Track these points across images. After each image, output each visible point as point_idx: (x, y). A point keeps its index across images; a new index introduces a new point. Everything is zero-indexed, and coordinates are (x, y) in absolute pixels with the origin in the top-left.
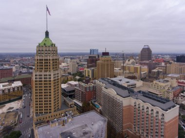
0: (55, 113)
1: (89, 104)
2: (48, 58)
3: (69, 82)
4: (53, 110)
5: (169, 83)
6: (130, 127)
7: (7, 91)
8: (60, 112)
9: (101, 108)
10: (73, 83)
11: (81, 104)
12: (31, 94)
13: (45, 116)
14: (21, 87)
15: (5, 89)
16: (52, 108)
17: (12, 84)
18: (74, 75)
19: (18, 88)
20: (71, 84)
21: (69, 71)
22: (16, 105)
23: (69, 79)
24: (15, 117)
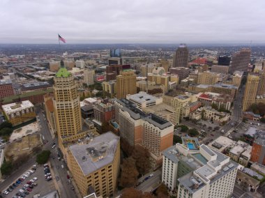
0: (78, 135)
1: (108, 124)
2: (67, 88)
3: (87, 99)
4: (76, 132)
5: (188, 100)
6: (140, 142)
7: (18, 114)
8: (82, 133)
9: (119, 127)
10: (91, 100)
11: (100, 124)
12: (46, 115)
13: (69, 138)
14: (33, 108)
15: (17, 112)
16: (75, 131)
17: (22, 105)
18: (91, 87)
19: (29, 109)
20: (88, 102)
21: (84, 81)
22: (33, 128)
23: (86, 95)
24: (39, 139)
